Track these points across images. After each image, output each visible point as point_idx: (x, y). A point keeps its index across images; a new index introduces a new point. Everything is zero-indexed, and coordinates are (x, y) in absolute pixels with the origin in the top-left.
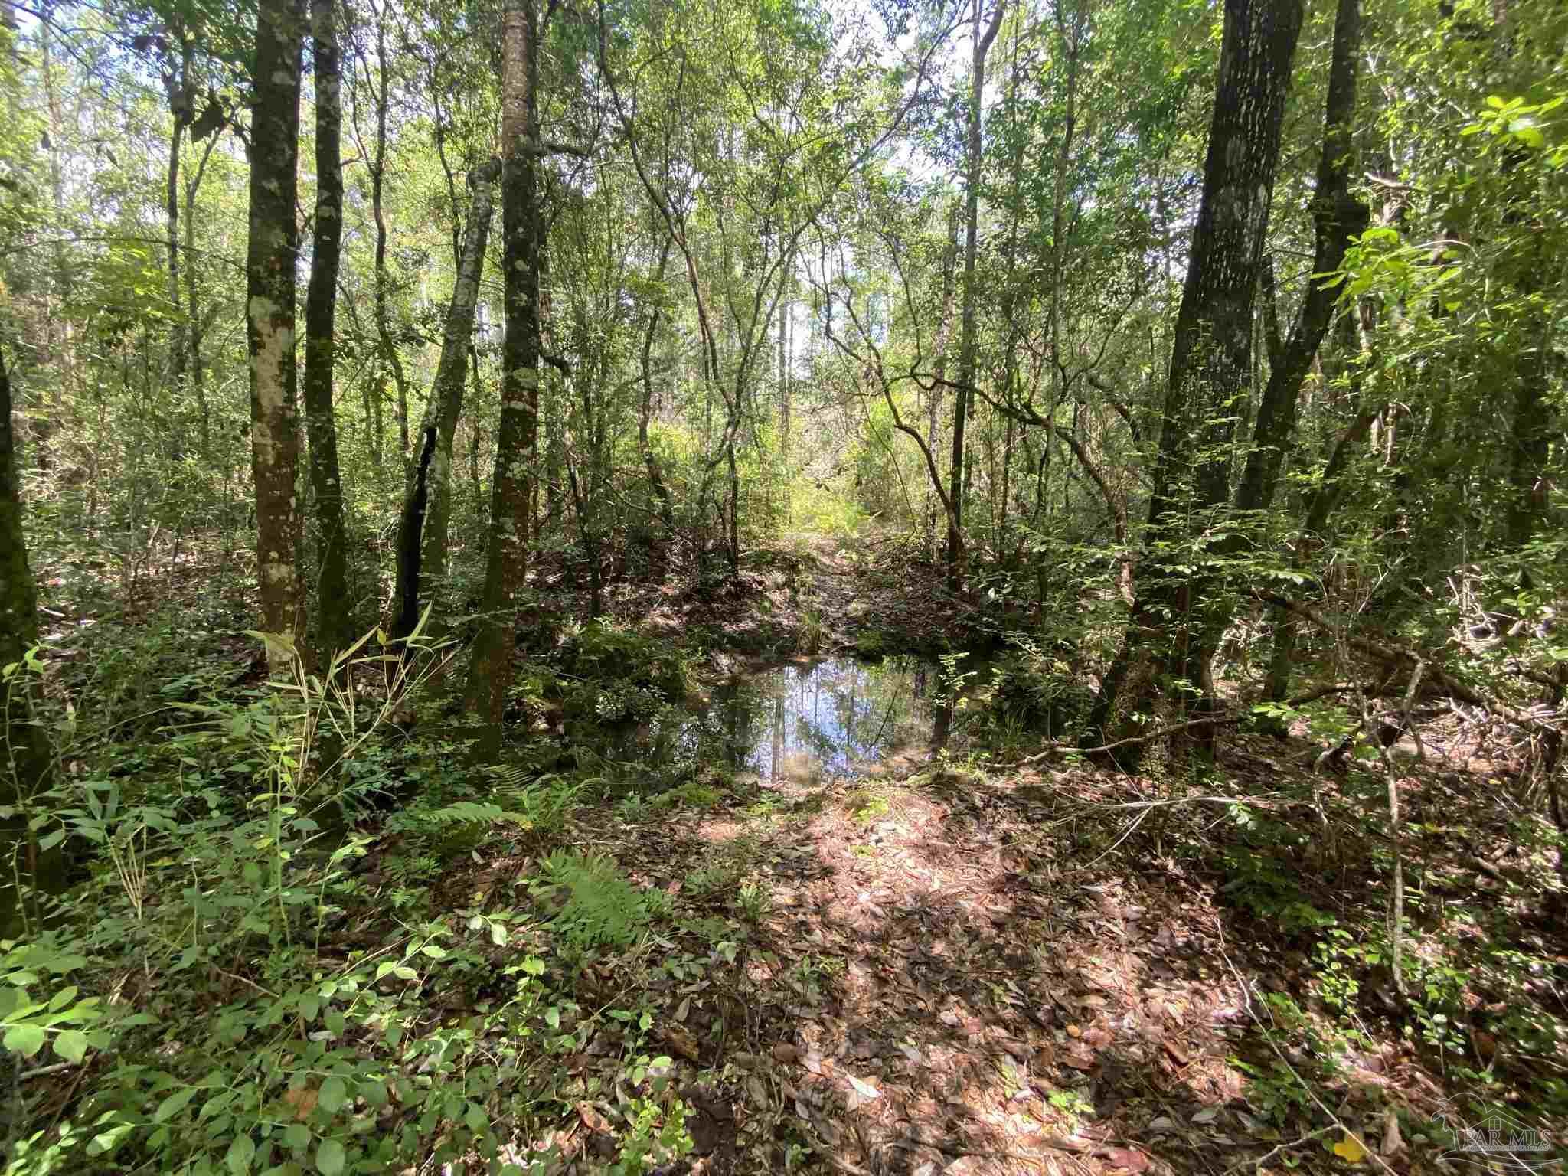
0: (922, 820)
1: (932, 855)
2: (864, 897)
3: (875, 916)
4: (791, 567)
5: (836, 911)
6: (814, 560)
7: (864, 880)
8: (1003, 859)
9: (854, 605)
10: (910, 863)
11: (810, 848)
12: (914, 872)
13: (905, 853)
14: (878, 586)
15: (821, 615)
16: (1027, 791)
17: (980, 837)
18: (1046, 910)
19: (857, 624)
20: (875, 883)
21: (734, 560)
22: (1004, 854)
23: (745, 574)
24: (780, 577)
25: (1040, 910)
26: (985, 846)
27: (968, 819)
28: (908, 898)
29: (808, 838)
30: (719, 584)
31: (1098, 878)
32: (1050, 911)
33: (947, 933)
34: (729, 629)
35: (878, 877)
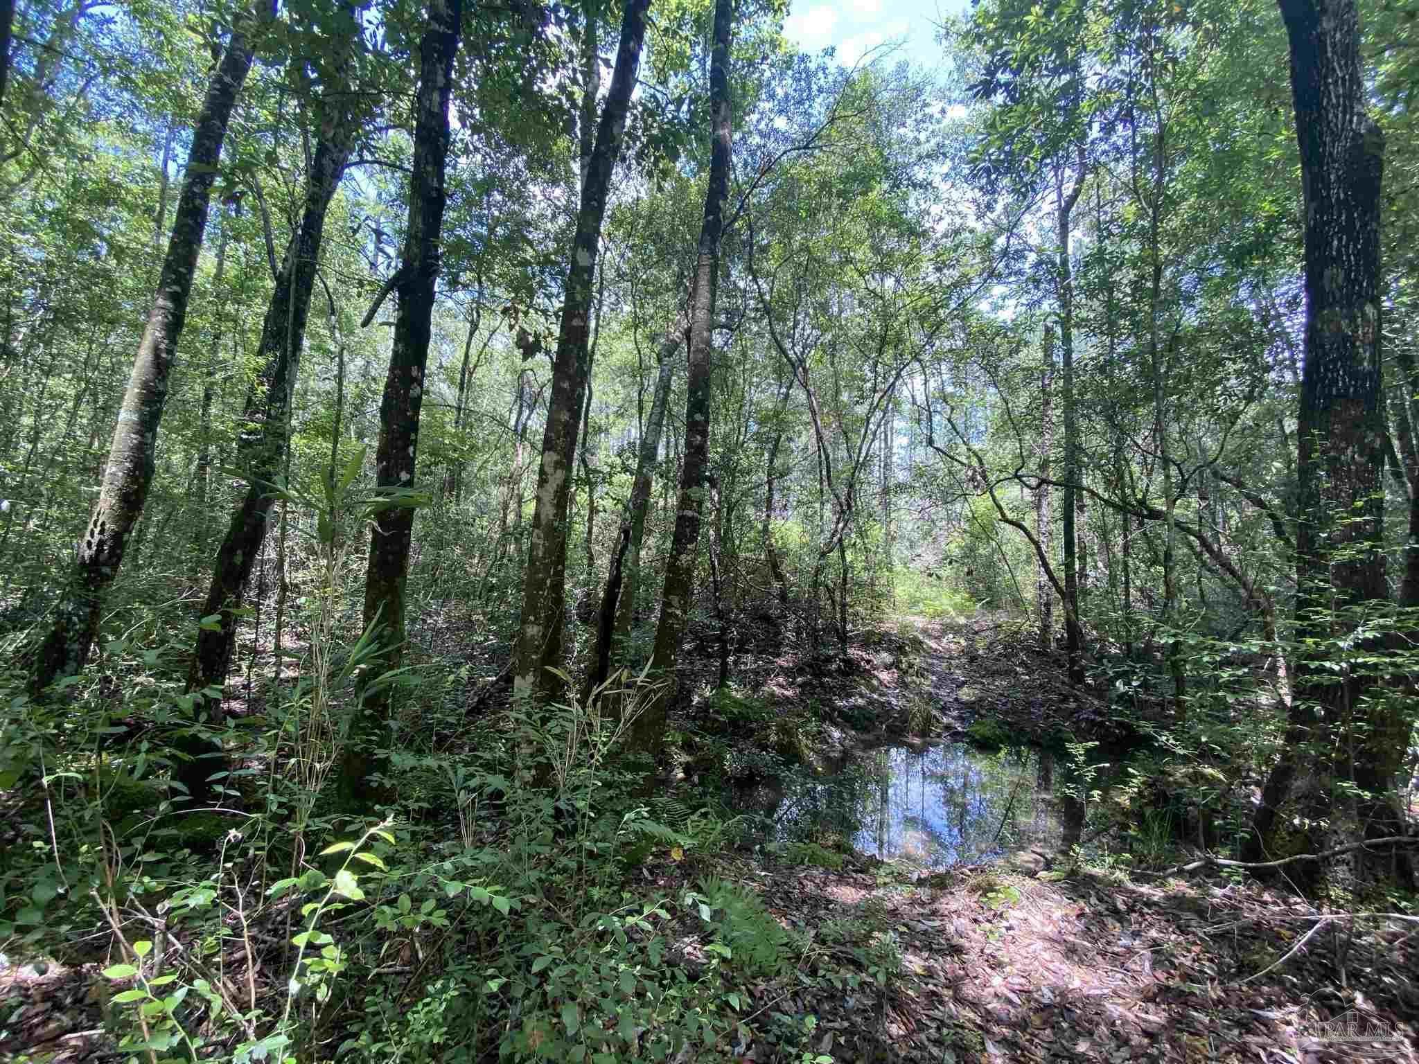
0: (1057, 914)
1: (1071, 952)
2: (997, 981)
3: (1010, 1002)
4: (899, 649)
5: (969, 990)
6: (921, 643)
7: (996, 965)
8: (1153, 968)
9: (965, 689)
10: (1047, 956)
11: (937, 923)
12: (1051, 966)
13: (1039, 945)
14: (991, 674)
15: (931, 698)
16: (1179, 902)
17: (1124, 942)
18: (1206, 1028)
19: (971, 709)
20: (1008, 969)
21: (844, 638)
22: (1155, 964)
23: (854, 652)
24: (886, 657)
25: (1200, 1027)
26: (1130, 951)
27: (1110, 921)
28: (1045, 991)
29: (934, 913)
30: (829, 660)
31: (1269, 1003)
32: (1212, 1029)
33: (1091, 1034)
34: (839, 703)
35: (1011, 963)
